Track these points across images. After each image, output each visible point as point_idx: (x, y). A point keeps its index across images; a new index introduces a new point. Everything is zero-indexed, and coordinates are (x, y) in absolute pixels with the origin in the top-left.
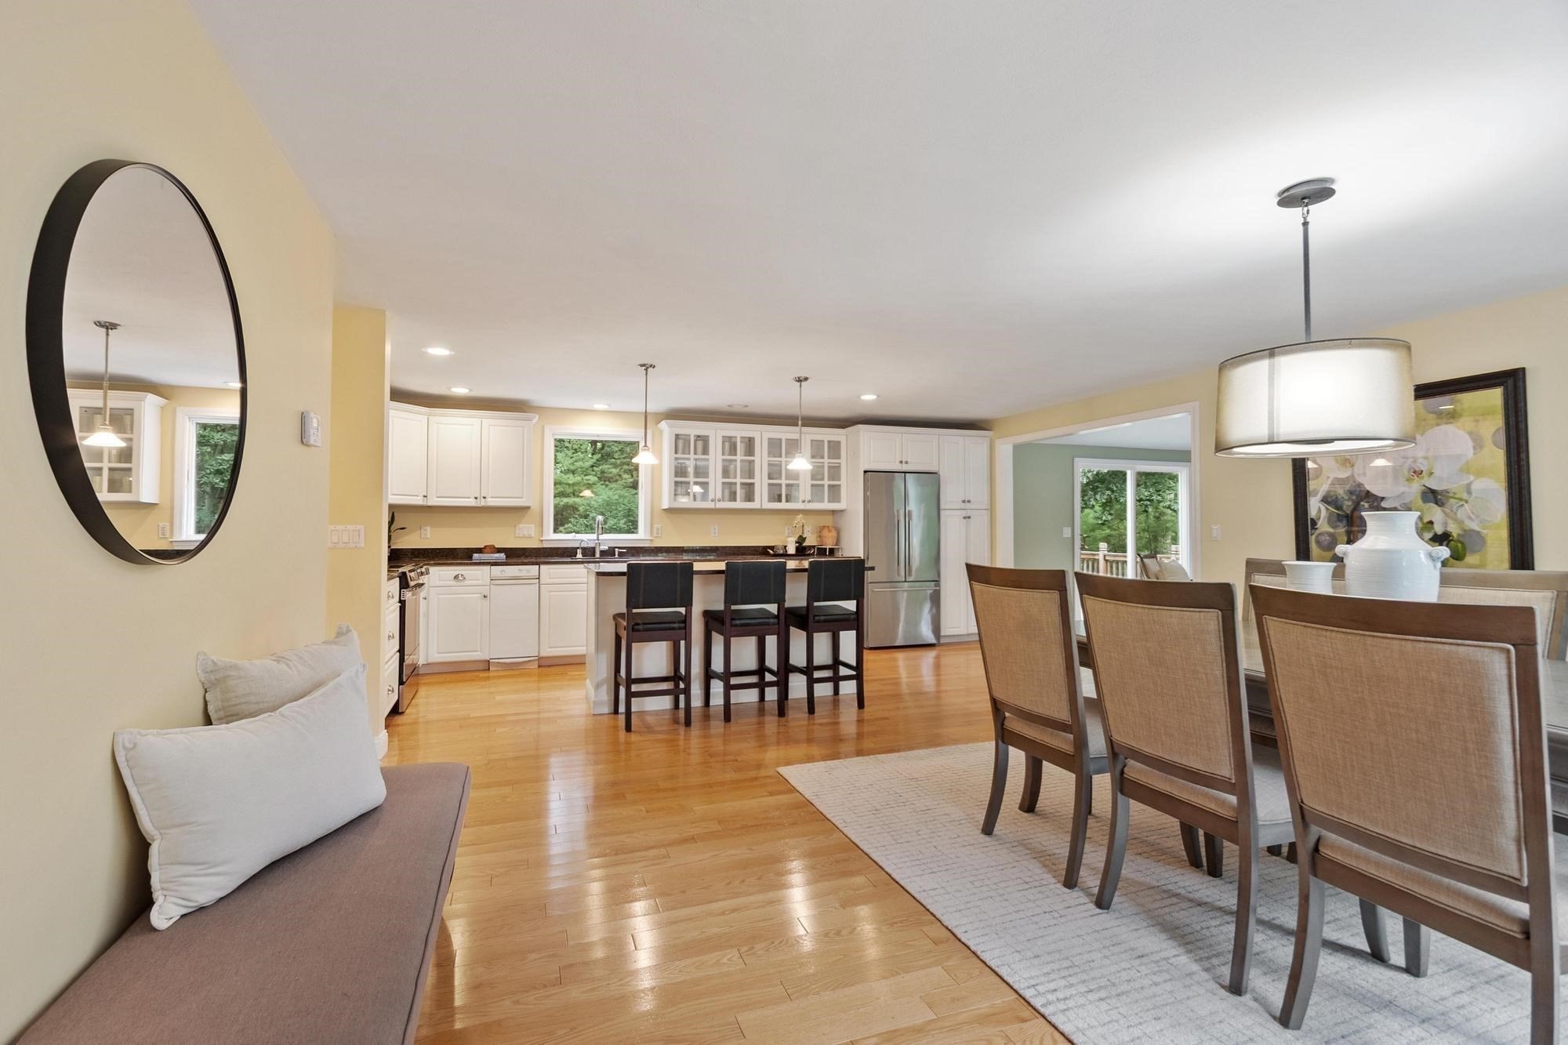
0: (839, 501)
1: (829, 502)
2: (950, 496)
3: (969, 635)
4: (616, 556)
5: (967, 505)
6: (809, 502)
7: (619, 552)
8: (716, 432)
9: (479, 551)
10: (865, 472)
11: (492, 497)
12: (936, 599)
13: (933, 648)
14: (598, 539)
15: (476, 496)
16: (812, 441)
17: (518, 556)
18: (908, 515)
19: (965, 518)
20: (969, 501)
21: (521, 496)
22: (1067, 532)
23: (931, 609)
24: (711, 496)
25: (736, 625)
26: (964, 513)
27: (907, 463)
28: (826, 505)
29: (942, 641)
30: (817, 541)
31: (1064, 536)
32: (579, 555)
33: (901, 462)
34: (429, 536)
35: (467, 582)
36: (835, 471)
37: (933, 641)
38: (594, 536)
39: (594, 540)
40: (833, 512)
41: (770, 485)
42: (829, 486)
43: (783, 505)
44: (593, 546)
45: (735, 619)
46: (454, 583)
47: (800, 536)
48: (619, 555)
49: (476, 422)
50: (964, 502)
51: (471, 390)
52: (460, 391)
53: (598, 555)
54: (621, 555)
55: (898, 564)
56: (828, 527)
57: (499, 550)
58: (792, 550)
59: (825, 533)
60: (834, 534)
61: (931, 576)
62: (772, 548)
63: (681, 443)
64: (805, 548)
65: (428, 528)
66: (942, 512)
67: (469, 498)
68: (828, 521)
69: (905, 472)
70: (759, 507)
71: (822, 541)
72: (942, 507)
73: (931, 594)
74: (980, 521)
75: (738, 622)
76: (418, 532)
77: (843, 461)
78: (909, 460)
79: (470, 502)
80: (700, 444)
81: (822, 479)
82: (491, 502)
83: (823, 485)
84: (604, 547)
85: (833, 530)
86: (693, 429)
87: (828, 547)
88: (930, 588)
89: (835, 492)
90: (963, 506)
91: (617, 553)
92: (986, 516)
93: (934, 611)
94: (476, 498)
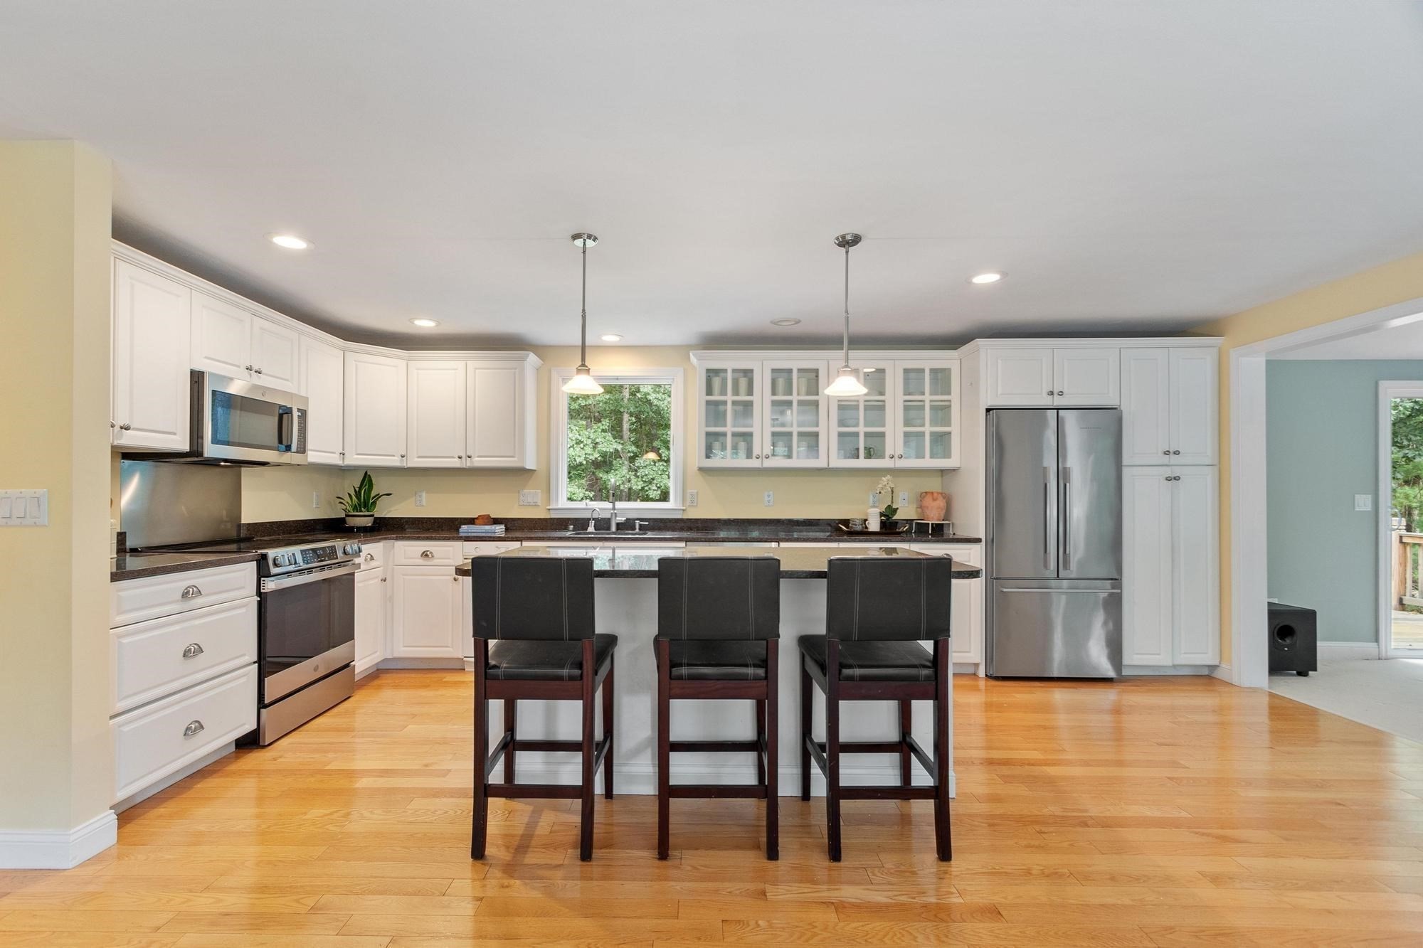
0: (949, 457)
1: (932, 457)
2: (1138, 445)
3: (1174, 666)
4: (637, 530)
5: (1174, 459)
6: (901, 457)
7: (640, 525)
8: (762, 363)
9: (471, 521)
10: (988, 410)
11: (478, 457)
12: (1114, 605)
13: (1108, 684)
14: (614, 508)
15: (460, 455)
16: (906, 371)
17: (521, 529)
18: (1063, 476)
19: (1168, 479)
20: (1177, 453)
21: (512, 454)
22: (1363, 503)
23: (1105, 623)
24: (756, 451)
25: (680, 678)
26: (1169, 472)
27: (1061, 394)
28: (928, 462)
29: (1125, 672)
30: (917, 512)
31: (1357, 509)
32: (591, 529)
33: (1052, 393)
34: (424, 504)
35: (435, 561)
36: (942, 411)
37: (1111, 673)
38: (608, 505)
39: (610, 509)
40: (943, 472)
41: (841, 435)
42: (932, 434)
43: (862, 463)
44: (609, 516)
45: (680, 665)
46: (421, 561)
47: (889, 506)
48: (640, 529)
49: (461, 364)
50: (1167, 453)
51: (439, 323)
52: (425, 325)
53: (614, 528)
54: (641, 527)
55: (1046, 551)
56: (932, 493)
57: (496, 521)
58: (874, 526)
59: (928, 501)
60: (941, 503)
61: (1104, 570)
62: (846, 522)
63: (717, 382)
64: (896, 523)
65: (424, 494)
66: (1126, 471)
67: (453, 457)
68: (934, 485)
69: (1058, 409)
70: (825, 465)
71: (923, 512)
72: (1126, 461)
73: (1104, 598)
74: (1199, 485)
75: (684, 671)
76: (414, 498)
77: (954, 397)
78: (1065, 391)
79: (454, 463)
80: (743, 382)
81: (923, 425)
82: (478, 462)
83: (923, 434)
84: (621, 519)
85: (940, 498)
86: (730, 360)
87: (930, 522)
88: (1104, 591)
89: (941, 442)
90: (1166, 459)
91: (637, 527)
92: (1209, 476)
93: (1111, 625)
94: (460, 458)
